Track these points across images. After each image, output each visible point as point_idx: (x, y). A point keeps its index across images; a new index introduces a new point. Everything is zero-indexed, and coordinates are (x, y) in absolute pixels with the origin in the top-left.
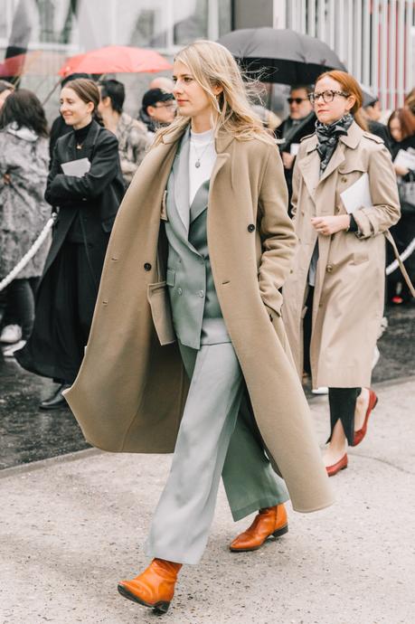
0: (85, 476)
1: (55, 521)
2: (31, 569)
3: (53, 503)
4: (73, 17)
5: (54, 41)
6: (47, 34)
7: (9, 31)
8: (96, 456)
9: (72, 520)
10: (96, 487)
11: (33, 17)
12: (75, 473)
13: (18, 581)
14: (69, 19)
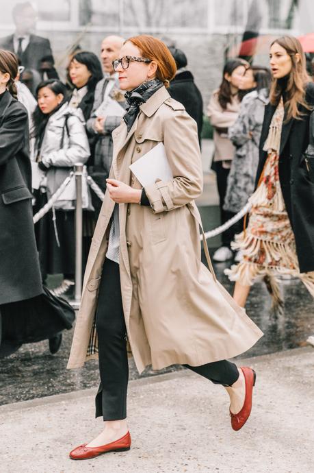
0: (299, 368)
1: (276, 403)
2: (256, 439)
3: (274, 389)
4: (295, 8)
5: (279, 27)
6: (274, 22)
7: (245, 21)
8: (308, 353)
9: (289, 402)
10: (308, 377)
11: (264, 9)
12: (291, 366)
13: (246, 447)
14: (292, 10)
